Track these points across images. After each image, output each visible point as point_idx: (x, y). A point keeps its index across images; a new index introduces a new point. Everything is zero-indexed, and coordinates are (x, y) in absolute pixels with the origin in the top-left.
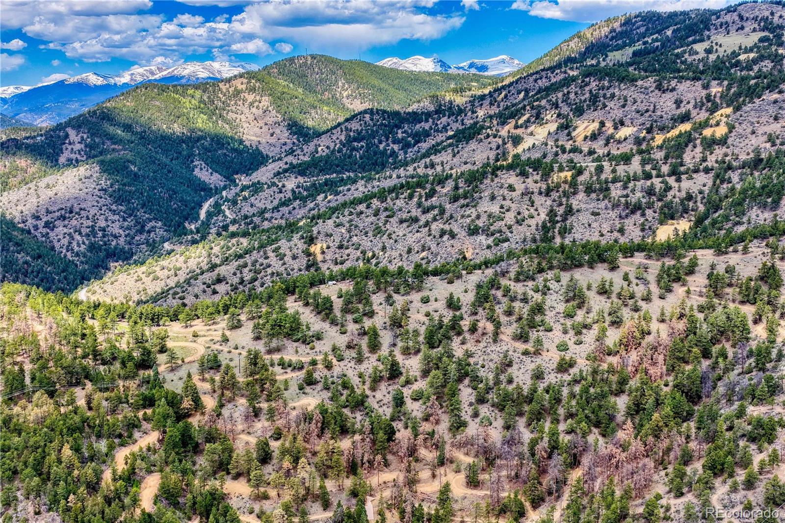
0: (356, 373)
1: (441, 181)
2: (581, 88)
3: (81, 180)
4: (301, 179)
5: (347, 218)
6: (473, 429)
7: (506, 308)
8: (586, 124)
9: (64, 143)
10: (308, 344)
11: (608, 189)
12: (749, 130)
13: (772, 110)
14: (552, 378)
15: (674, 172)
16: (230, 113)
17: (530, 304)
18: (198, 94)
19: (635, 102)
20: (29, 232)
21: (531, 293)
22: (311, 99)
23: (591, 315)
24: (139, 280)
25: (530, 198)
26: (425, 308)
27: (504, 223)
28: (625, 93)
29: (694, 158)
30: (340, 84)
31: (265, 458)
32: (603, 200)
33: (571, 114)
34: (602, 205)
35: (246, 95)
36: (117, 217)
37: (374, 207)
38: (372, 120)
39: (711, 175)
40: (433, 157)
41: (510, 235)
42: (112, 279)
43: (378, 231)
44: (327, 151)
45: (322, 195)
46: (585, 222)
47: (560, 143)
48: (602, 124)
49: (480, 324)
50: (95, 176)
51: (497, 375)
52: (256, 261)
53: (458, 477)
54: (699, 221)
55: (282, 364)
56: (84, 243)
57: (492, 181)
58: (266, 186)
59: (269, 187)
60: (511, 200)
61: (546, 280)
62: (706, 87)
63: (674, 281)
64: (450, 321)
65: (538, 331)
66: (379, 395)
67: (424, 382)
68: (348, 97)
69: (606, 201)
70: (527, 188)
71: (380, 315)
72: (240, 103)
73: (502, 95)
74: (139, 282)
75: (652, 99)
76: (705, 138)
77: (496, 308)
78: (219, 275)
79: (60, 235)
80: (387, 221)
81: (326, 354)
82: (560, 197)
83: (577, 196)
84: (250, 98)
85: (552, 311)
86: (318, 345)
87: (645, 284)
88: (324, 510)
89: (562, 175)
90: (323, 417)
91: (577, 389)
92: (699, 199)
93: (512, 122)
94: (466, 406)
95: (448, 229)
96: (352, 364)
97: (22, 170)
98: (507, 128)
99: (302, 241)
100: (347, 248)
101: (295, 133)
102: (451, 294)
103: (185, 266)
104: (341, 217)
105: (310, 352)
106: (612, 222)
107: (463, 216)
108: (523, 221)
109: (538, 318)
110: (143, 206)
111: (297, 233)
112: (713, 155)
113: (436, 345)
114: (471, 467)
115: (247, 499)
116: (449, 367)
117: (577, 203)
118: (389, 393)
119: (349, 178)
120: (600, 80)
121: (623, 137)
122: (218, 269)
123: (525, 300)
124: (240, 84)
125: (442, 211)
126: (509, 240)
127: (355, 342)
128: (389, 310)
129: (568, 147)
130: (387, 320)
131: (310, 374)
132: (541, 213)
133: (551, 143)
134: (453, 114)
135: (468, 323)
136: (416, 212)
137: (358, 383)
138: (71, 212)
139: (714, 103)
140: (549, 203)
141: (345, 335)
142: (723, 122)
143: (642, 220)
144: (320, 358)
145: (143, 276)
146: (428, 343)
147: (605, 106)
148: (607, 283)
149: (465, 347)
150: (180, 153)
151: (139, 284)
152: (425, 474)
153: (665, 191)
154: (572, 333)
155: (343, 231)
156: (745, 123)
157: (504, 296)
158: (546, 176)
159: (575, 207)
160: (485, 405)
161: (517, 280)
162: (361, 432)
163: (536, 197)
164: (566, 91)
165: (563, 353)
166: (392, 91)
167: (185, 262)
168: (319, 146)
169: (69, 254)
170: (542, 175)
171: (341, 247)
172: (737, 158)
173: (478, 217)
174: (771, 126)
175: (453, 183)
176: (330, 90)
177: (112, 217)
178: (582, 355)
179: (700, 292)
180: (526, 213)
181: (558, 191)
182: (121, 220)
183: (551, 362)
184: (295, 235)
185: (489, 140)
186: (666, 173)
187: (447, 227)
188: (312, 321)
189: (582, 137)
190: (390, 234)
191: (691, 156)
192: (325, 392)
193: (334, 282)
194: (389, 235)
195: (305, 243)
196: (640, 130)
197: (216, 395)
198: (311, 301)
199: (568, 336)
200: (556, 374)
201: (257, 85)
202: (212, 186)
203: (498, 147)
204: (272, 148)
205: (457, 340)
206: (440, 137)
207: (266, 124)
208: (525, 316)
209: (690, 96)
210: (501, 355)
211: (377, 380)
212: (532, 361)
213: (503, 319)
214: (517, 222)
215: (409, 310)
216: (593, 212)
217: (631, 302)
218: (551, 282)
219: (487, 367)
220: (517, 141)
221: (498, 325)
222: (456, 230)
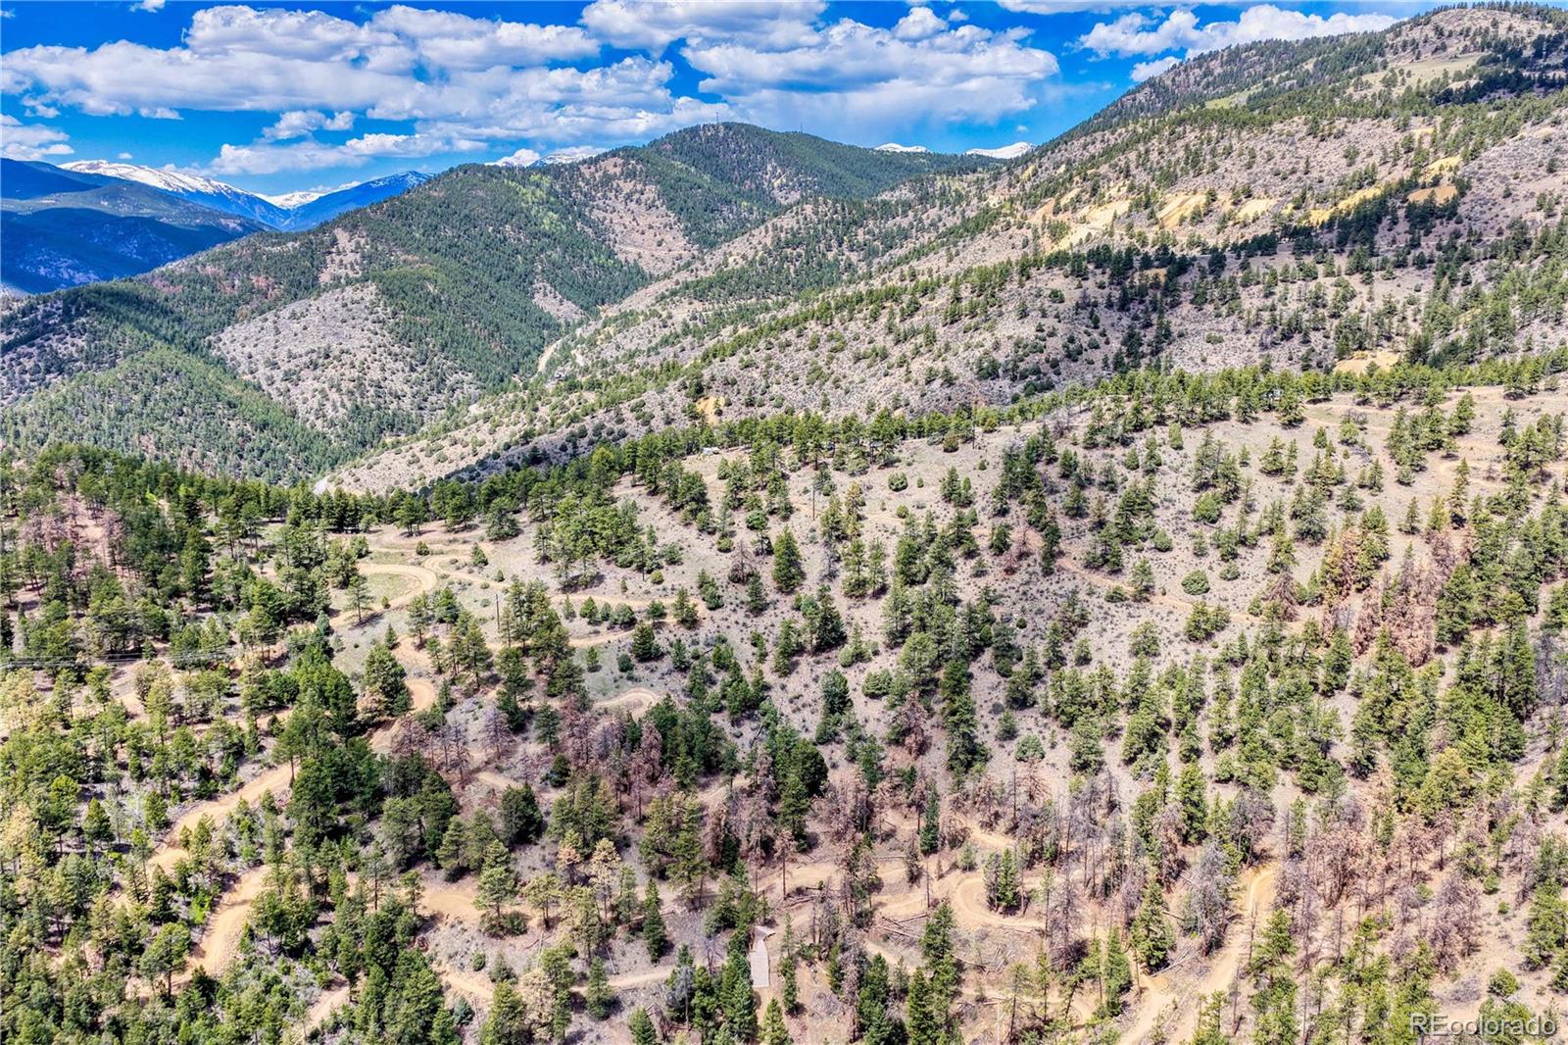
0: (747, 634)
1: (929, 290)
2: (1169, 143)
3: (345, 305)
5: (763, 354)
6: (1002, 768)
7: (1068, 501)
8: (1182, 197)
9: (330, 253)
10: (649, 572)
12: (1500, 190)
14: (1176, 654)
15: (1358, 268)
16: (595, 211)
17: (1121, 492)
18: (546, 181)
19: (1270, 157)
20: (259, 388)
21: (1121, 470)
22: (723, 190)
23: (1254, 518)
24: (415, 461)
25: (1092, 313)
26: (897, 501)
27: (1043, 356)
28: (1251, 144)
29: (1394, 242)
30: (769, 168)
31: (526, 829)
32: (1228, 315)
33: (1153, 185)
34: (1227, 324)
35: (621, 183)
36: (399, 365)
37: (811, 334)
38: (816, 213)
40: (914, 263)
41: (1055, 378)
42: (371, 461)
43: (817, 375)
44: (741, 262)
45: (730, 328)
47: (1136, 230)
48: (1212, 197)
49: (1015, 536)
50: (367, 299)
51: (1055, 644)
52: (602, 426)
53: (968, 882)
54: (1419, 352)
55: (590, 614)
56: (343, 406)
57: (1022, 285)
58: (641, 317)
59: (646, 319)
60: (1057, 316)
61: (1151, 445)
63: (1429, 448)
64: (950, 526)
65: (1139, 550)
66: (794, 683)
67: (893, 657)
68: (781, 188)
69: (1234, 318)
70: (1085, 297)
71: (802, 514)
72: (612, 195)
73: (1030, 171)
74: (415, 466)
75: (1301, 152)
76: (1411, 208)
77: (1049, 500)
78: (535, 449)
79: (306, 395)
80: (832, 358)
81: (683, 595)
82: (1146, 312)
83: (1178, 310)
84: (627, 187)
85: (1167, 508)
86: (671, 576)
87: (1363, 455)
88: (655, 961)
89: (1151, 273)
90: (664, 736)
91: (1236, 677)
92: (1409, 313)
93: (1051, 202)
94: (984, 712)
95: (941, 369)
96: (740, 615)
97: (259, 291)
98: (1040, 212)
99: (684, 392)
100: (761, 405)
101: (697, 241)
102: (953, 472)
103: (491, 438)
104: (752, 352)
105: (653, 588)
106: (1246, 354)
107: (968, 347)
108: (1080, 353)
109: (1139, 522)
110: (443, 348)
111: (676, 379)
112: (1431, 236)
113: (920, 577)
114: (1000, 864)
115: (473, 931)
116: (947, 625)
117: (1179, 321)
118: (816, 680)
120: (1202, 129)
122: (536, 440)
123: (1110, 485)
124: (612, 166)
125: (931, 340)
126: (1052, 387)
127: (747, 570)
128: (823, 504)
130: (817, 523)
131: (646, 637)
132: (1112, 340)
133: (1119, 231)
134: (948, 203)
135: (987, 532)
136: (883, 341)
137: (750, 658)
138: (327, 356)
139: (1419, 152)
140: (1126, 322)
141: (729, 555)
142: (1446, 178)
143: (1304, 350)
144: (669, 602)
145: (421, 456)
146: (902, 573)
147: (1214, 168)
148: (1285, 452)
149: (982, 582)
150: (512, 270)
151: (414, 469)
152: (892, 872)
153: (1344, 298)
154: (1214, 554)
155: (756, 375)
156: (1490, 178)
157: (1065, 476)
158: (1119, 276)
159: (1175, 330)
160: (1028, 712)
161: (1091, 445)
162: (751, 770)
163: (1102, 313)
164: (1142, 149)
165: (1199, 598)
166: (850, 178)
167: (492, 432)
168: (731, 254)
169: (319, 423)
170: (1112, 276)
171: (750, 403)
172: (1479, 241)
173: (997, 346)
175: (951, 292)
176: (753, 178)
177: (391, 365)
178: (1240, 601)
179: (1490, 470)
180: (1085, 340)
181: (1142, 302)
182: (407, 369)
183: (1173, 617)
184: (671, 383)
185: (1010, 232)
186: (1343, 270)
187: (939, 366)
188: (662, 524)
189: (1176, 219)
190: (836, 381)
192: (677, 675)
193: (716, 449)
194: (836, 384)
195: (687, 396)
197: (440, 679)
198: (663, 484)
199: (1206, 561)
200: (1184, 645)
201: (638, 167)
202: (562, 321)
203: (1026, 244)
204: (660, 264)
205: (965, 568)
206: (925, 239)
207: (651, 227)
208: (1111, 518)
209: (1373, 143)
210: (1060, 601)
211: (791, 653)
212: (1130, 615)
213: (1064, 524)
214: (1069, 356)
215: (864, 504)
216: (1209, 337)
217: (1337, 491)
218: (1163, 448)
219: (1030, 626)
220: (1057, 232)
221: (1053, 535)
222: (955, 370)
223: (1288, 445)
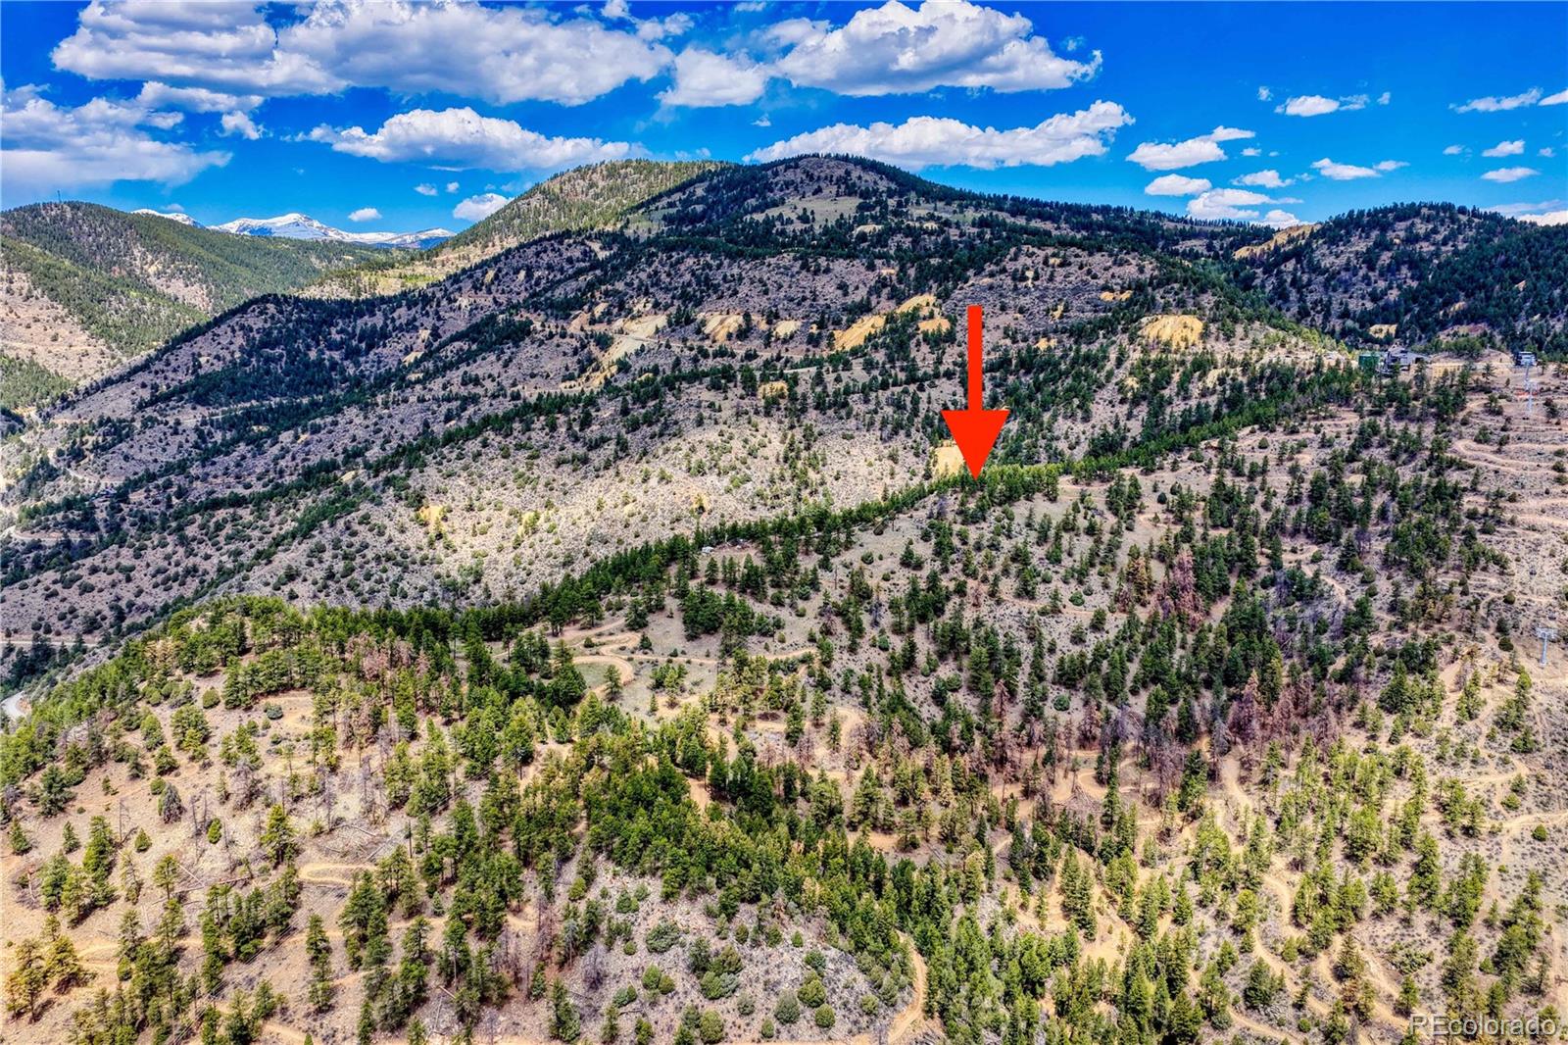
4: (203, 411)
8: (717, 316)
11: (845, 404)
13: (991, 297)
19: (779, 287)
25: (748, 420)
26: (876, 570)
28: (756, 274)
29: (925, 359)
30: (137, 253)
34: (850, 425)
37: (495, 444)
39: (956, 381)
44: (219, 363)
45: (287, 434)
46: (838, 448)
48: (747, 316)
59: (146, 426)
62: (871, 267)
68: (158, 275)
71: (825, 585)
73: (490, 275)
76: (924, 335)
80: (533, 464)
83: (810, 415)
86: (786, 636)
87: (1101, 515)
89: (776, 386)
93: (582, 314)
98: (576, 323)
99: (402, 503)
101: (100, 336)
105: (784, 646)
106: (874, 447)
119: (314, 404)
121: (787, 335)
123: (993, 547)
125: (625, 445)
127: (829, 626)
129: (709, 349)
130: (841, 591)
131: (821, 675)
133: (674, 343)
135: (945, 583)
139: (894, 288)
143: (910, 442)
146: (918, 615)
147: (734, 292)
149: (966, 614)
153: (915, 402)
156: (966, 313)
168: (199, 355)
171: (470, 509)
174: (1001, 317)
176: (121, 264)
180: (754, 441)
187: (647, 467)
189: (723, 335)
191: (921, 357)
193: (710, 548)
195: (409, 506)
196: (807, 325)
199: (1072, 586)
205: (949, 607)
207: (37, 320)
209: (854, 278)
214: (750, 453)
216: (842, 434)
220: (603, 341)
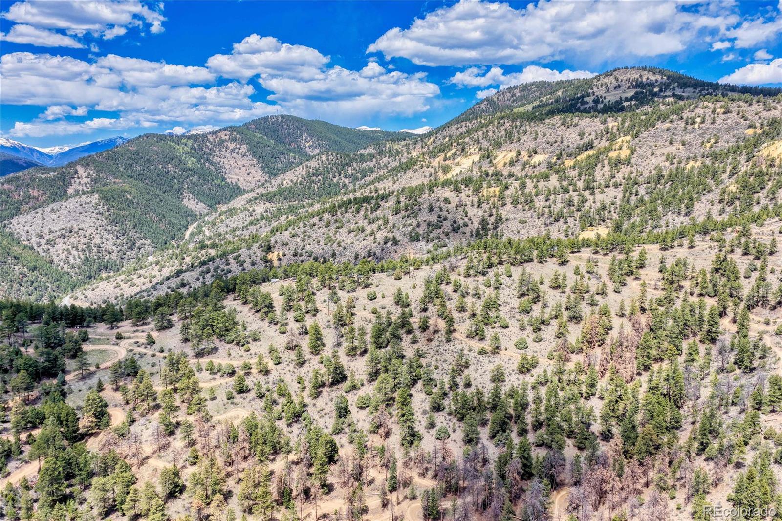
0: (295, 377)
1: (384, 197)
2: (497, 128)
3: (81, 205)
4: (268, 205)
5: (302, 230)
6: (428, 443)
7: (457, 304)
9: (74, 178)
10: (243, 345)
11: (532, 201)
12: (649, 152)
13: (666, 136)
14: (513, 380)
15: (588, 187)
16: (215, 158)
17: (483, 299)
18: (190, 142)
20: (32, 248)
21: (482, 288)
22: (281, 148)
23: (548, 310)
24: (118, 286)
25: (464, 209)
26: (371, 305)
27: (441, 230)
28: (536, 129)
30: (304, 137)
31: (175, 491)
32: (529, 210)
33: (490, 148)
34: (529, 214)
35: (229, 144)
36: (111, 236)
37: (326, 219)
38: (328, 160)
39: (621, 188)
40: (376, 184)
41: (447, 241)
42: (94, 286)
43: (329, 240)
45: (285, 216)
46: (514, 228)
47: (483, 169)
48: (519, 153)
49: (431, 322)
50: (93, 202)
51: (453, 377)
52: (218, 267)
53: (413, 506)
54: (618, 228)
55: (211, 370)
56: (79, 257)
57: (430, 196)
58: (239, 211)
59: (242, 211)
60: (447, 211)
61: (497, 275)
62: (604, 122)
63: (627, 274)
64: (399, 318)
65: (493, 328)
66: (320, 402)
67: (372, 387)
69: (532, 211)
70: (460, 201)
71: (323, 313)
72: (224, 150)
73: (432, 140)
74: (118, 289)
75: (559, 133)
76: (610, 160)
77: (448, 303)
78: (183, 280)
79: (59, 252)
80: (337, 232)
81: (261, 357)
82: (490, 208)
84: (232, 146)
85: (506, 306)
86: (254, 347)
87: (597, 279)
89: (492, 189)
90: (251, 434)
91: (543, 391)
92: (612, 209)
93: (442, 155)
94: (419, 414)
95: (392, 237)
96: (291, 367)
97: (33, 198)
98: (437, 160)
99: (261, 249)
100: (301, 255)
101: (268, 173)
102: (399, 290)
103: (159, 273)
104: (296, 229)
105: (245, 354)
107: (404, 226)
108: (459, 229)
109: (493, 314)
110: (134, 227)
111: (257, 243)
112: (620, 173)
113: (384, 345)
114: (429, 496)
116: (399, 370)
117: (506, 213)
118: (331, 400)
120: (513, 122)
121: (537, 163)
122: (183, 275)
123: (478, 296)
124: (224, 136)
125: (386, 222)
126: (446, 246)
127: (294, 343)
128: (334, 307)
129: (490, 172)
130: (331, 317)
131: (241, 380)
132: (474, 222)
133: (476, 169)
134: (392, 155)
135: (418, 320)
136: (362, 223)
137: (297, 390)
138: (71, 232)
140: (481, 213)
141: (285, 335)
142: (625, 146)
143: (565, 227)
144: (253, 361)
145: (122, 283)
146: (375, 342)
148: (561, 278)
149: (416, 346)
150: (172, 187)
151: (118, 290)
152: (373, 502)
153: (583, 202)
154: (530, 329)
155: (298, 240)
156: (645, 146)
157: (455, 291)
158: (477, 191)
159: (504, 217)
160: (441, 413)
161: (467, 275)
162: (298, 451)
163: (469, 209)
164: (485, 130)
165: (523, 352)
166: (344, 143)
167: (160, 271)
169: (66, 267)
170: (473, 191)
171: (295, 255)
172: (641, 175)
173: (418, 225)
174: (668, 148)
175: (396, 199)
176: (296, 142)
177: (106, 236)
178: (543, 353)
179: (656, 285)
181: (488, 204)
182: (115, 238)
183: (511, 362)
184: (254, 245)
185: (423, 169)
186: (581, 188)
187: (390, 235)
188: (249, 320)
189: (502, 164)
190: (339, 243)
191: (601, 174)
192: (258, 401)
193: (278, 280)
194: (339, 245)
195: (263, 251)
196: (550, 157)
197: (128, 408)
198: (250, 298)
199: (526, 333)
200: (517, 376)
201: (238, 136)
202: (198, 213)
203: (431, 175)
204: (249, 184)
205: (407, 339)
206: (382, 172)
207: (244, 166)
208: (479, 312)
210: (455, 355)
211: (318, 388)
212: (490, 361)
213: (456, 315)
214: (454, 230)
215: (355, 307)
216: (520, 221)
217: (586, 296)
218: (502, 276)
219: (440, 368)
220: (446, 170)
221: (450, 321)
222: (398, 237)
223: (562, 274)
